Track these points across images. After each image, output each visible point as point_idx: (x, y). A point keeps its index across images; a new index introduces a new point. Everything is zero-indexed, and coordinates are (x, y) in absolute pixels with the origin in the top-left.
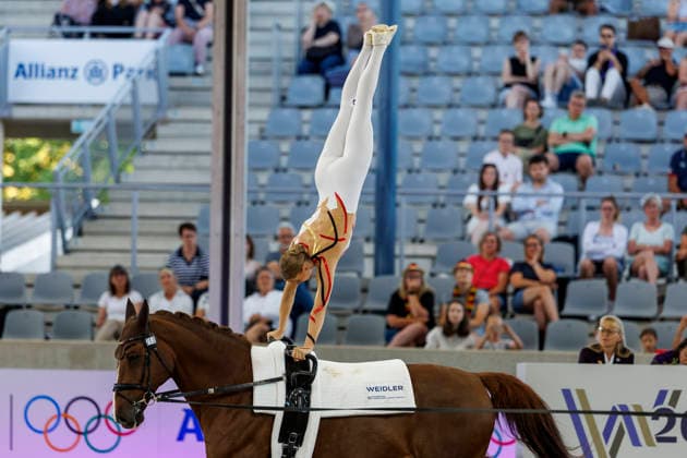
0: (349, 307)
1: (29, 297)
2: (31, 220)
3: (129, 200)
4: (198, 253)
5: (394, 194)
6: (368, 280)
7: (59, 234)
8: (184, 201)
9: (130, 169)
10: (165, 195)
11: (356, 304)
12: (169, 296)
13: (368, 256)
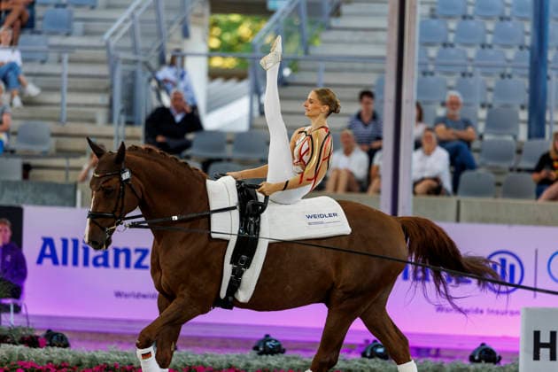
0: (505, 165)
1: (229, 151)
2: (232, 86)
3: (314, 70)
4: (375, 117)
5: (546, 68)
6: (522, 143)
7: (255, 98)
8: (364, 71)
9: (317, 43)
10: (346, 65)
11: (512, 164)
12: (348, 152)
13: (523, 122)
